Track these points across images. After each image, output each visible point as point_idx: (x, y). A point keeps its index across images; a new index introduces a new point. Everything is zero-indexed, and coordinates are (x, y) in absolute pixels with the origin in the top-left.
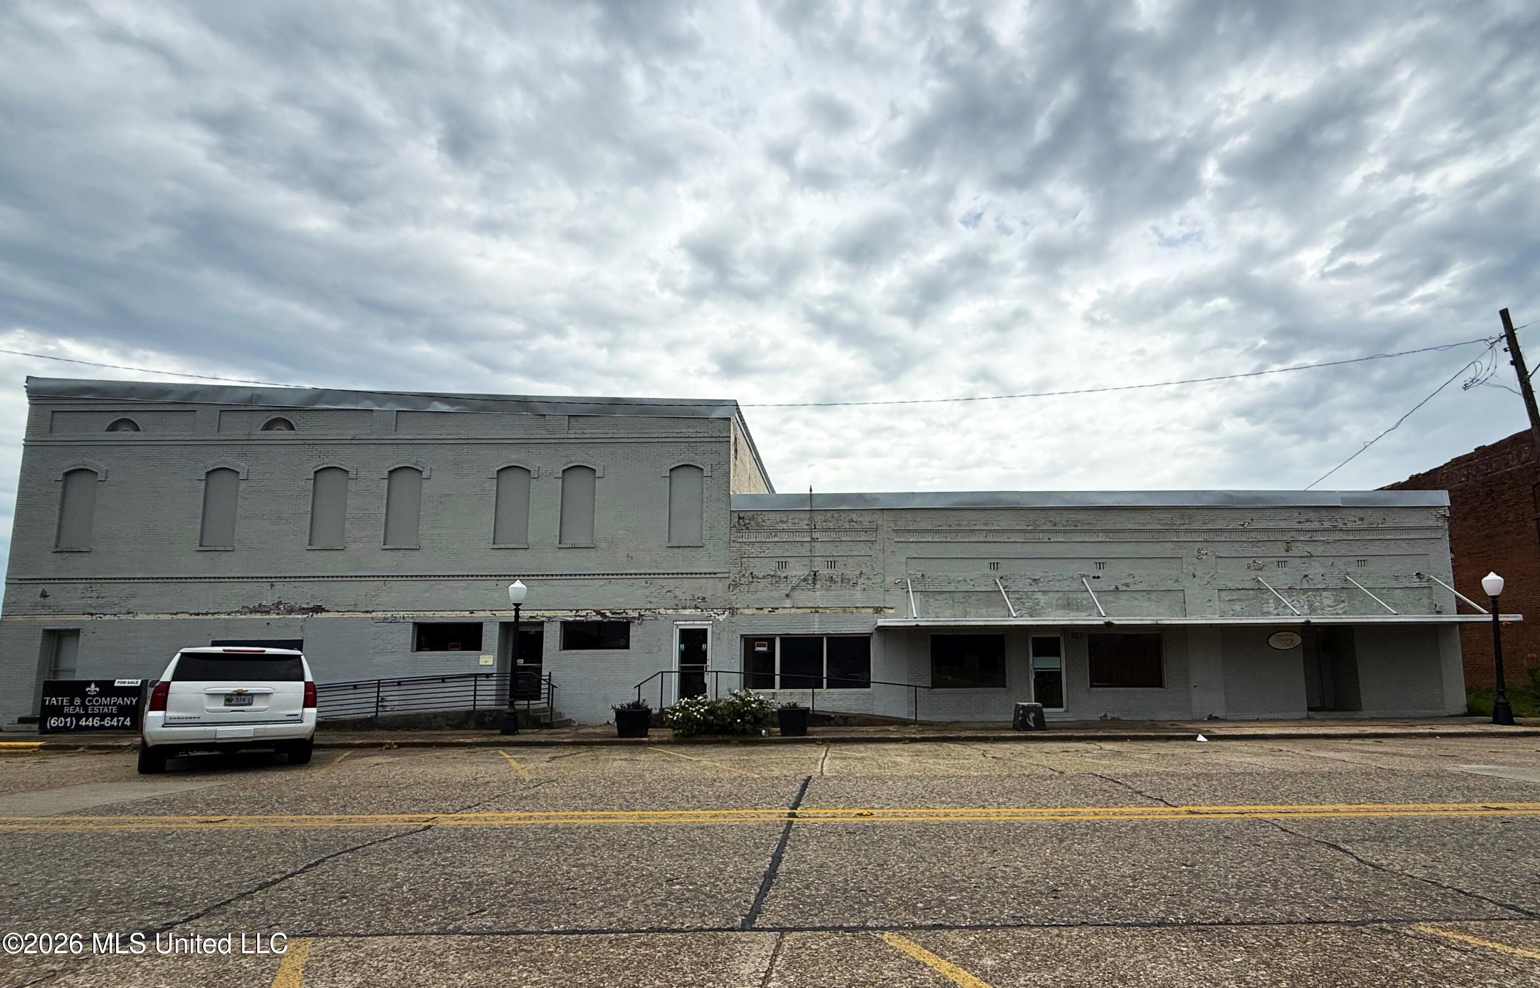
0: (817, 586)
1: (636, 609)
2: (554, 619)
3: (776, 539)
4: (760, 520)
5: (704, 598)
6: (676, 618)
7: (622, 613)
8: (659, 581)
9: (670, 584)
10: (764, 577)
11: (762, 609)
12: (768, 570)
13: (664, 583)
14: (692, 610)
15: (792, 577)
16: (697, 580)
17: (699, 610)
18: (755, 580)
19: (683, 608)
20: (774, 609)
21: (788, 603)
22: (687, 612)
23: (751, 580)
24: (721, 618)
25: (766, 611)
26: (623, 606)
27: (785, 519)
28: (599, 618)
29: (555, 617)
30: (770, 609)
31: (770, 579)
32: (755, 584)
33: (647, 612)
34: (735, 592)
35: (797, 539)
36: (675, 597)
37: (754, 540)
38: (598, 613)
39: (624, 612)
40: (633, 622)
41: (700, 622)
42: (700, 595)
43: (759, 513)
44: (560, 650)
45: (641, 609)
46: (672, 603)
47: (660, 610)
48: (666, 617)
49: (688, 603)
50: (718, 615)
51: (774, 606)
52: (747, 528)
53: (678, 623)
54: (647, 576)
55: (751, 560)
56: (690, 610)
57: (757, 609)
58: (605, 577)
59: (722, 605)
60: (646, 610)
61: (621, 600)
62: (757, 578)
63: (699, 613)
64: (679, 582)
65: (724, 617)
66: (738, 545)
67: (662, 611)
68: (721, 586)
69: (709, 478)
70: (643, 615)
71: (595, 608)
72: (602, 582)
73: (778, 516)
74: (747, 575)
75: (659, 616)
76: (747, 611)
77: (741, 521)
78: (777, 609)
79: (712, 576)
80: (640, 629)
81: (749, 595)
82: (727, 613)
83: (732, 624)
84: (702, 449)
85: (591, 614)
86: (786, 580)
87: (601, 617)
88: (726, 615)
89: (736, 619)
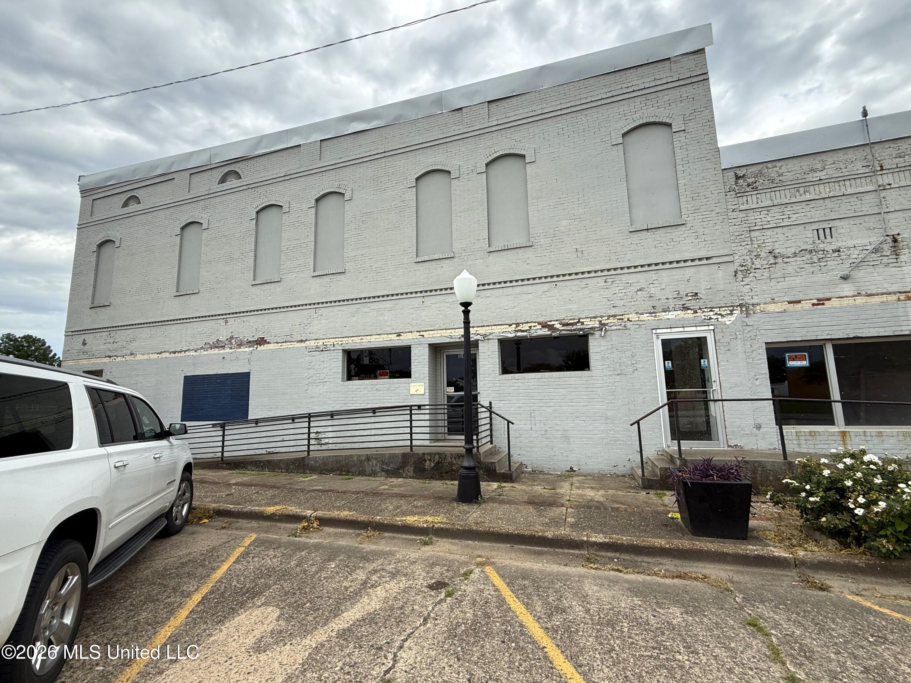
0: (904, 258)
1: (595, 317)
2: (490, 337)
3: (808, 197)
4: (774, 175)
5: (696, 294)
6: (654, 324)
7: (576, 324)
8: (623, 277)
9: (641, 279)
10: (795, 255)
11: (799, 302)
12: (800, 244)
13: (632, 279)
14: (679, 312)
15: (849, 248)
16: (682, 271)
17: (689, 311)
18: (780, 260)
19: (664, 311)
20: (821, 302)
21: (847, 289)
22: (671, 315)
23: (772, 261)
24: (728, 320)
25: (806, 305)
26: (578, 315)
27: (819, 166)
28: (545, 332)
29: (491, 334)
30: (815, 301)
31: (808, 256)
32: (780, 266)
33: (611, 320)
34: (747, 280)
35: (849, 191)
36: (651, 297)
37: (769, 203)
38: (544, 325)
39: (579, 322)
40: (593, 334)
41: (694, 329)
42: (689, 290)
43: (770, 165)
44: (500, 375)
45: (601, 317)
46: (647, 305)
47: (630, 316)
48: (640, 324)
49: (672, 303)
50: (722, 316)
51: (821, 296)
52: (756, 189)
53: (659, 331)
54: (606, 273)
55: (769, 233)
56: (676, 313)
57: (790, 302)
58: (549, 279)
59: (728, 301)
60: (609, 317)
61: (574, 307)
62: (783, 257)
63: (691, 316)
64: (653, 276)
65: (733, 318)
66: (742, 215)
67: (634, 317)
68: (722, 275)
69: (682, 134)
70: (604, 325)
71: (541, 320)
72: (546, 287)
73: (805, 164)
74: (763, 255)
75: (629, 324)
76: (771, 308)
77: (741, 181)
78: (829, 299)
79: (705, 261)
80: (603, 342)
81: (772, 284)
82: (737, 312)
83: (749, 328)
84: (666, 98)
85: (536, 328)
86: (836, 254)
87: (549, 330)
88: (735, 315)
89: (754, 319)
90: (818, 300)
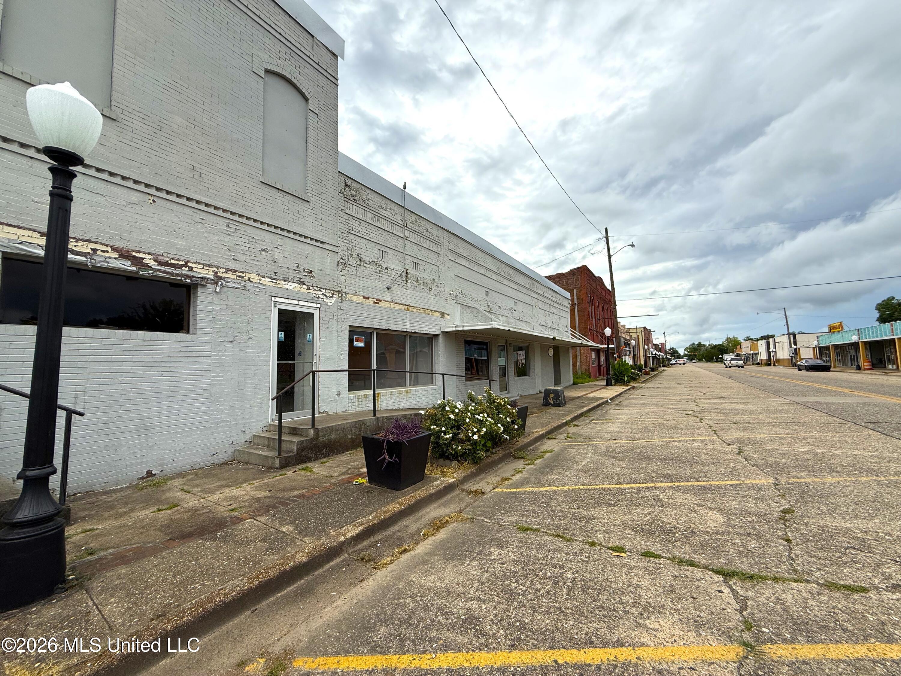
0: (409, 284)
1: (209, 266)
3: (378, 224)
4: (364, 197)
5: (311, 272)
6: (275, 292)
7: (181, 267)
8: (250, 230)
9: (265, 238)
10: (369, 263)
11: (368, 298)
12: (372, 256)
13: (259, 235)
14: (297, 285)
15: (391, 269)
16: (301, 245)
17: (304, 286)
18: (362, 263)
19: (284, 280)
20: (378, 301)
21: (388, 296)
22: (290, 286)
23: (358, 263)
24: (330, 302)
25: (371, 301)
26: (185, 256)
27: (384, 206)
28: (126, 265)
30: (375, 300)
31: (375, 266)
32: (362, 268)
33: (229, 275)
34: (344, 272)
35: (394, 232)
36: (274, 261)
37: (361, 217)
38: (124, 255)
39: (186, 265)
40: (204, 286)
41: (306, 304)
42: (306, 266)
43: (363, 188)
45: (218, 267)
46: (269, 269)
47: (251, 276)
48: (261, 288)
49: (291, 274)
50: (326, 297)
51: (378, 297)
52: (354, 200)
53: (278, 299)
54: (228, 215)
55: (358, 239)
56: (294, 285)
58: (142, 188)
59: (331, 285)
60: (227, 270)
62: (364, 261)
63: (305, 291)
64: (278, 240)
65: (333, 301)
66: (346, 217)
67: (255, 278)
68: (330, 261)
69: (315, 116)
70: (220, 278)
72: (135, 197)
73: (379, 200)
74: (355, 256)
75: (249, 284)
76: (355, 299)
77: (348, 188)
78: (381, 301)
79: (319, 244)
80: (217, 300)
81: (357, 280)
82: (336, 296)
83: (341, 312)
85: (106, 254)
86: (386, 271)
87: (133, 264)
88: (334, 299)
89: (345, 305)
90: (377, 300)
